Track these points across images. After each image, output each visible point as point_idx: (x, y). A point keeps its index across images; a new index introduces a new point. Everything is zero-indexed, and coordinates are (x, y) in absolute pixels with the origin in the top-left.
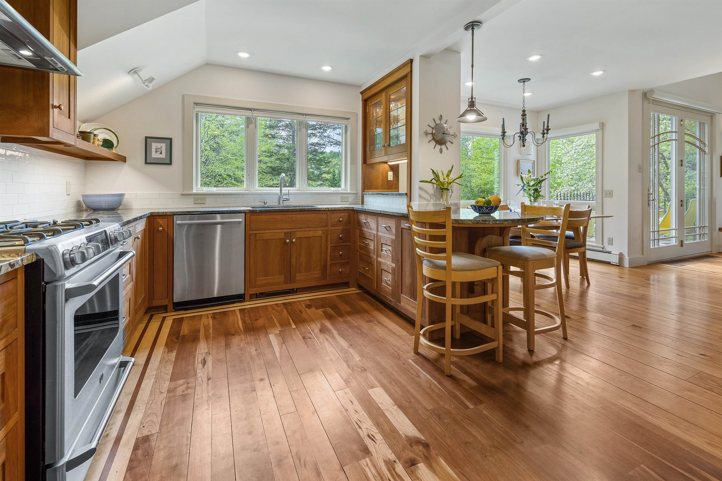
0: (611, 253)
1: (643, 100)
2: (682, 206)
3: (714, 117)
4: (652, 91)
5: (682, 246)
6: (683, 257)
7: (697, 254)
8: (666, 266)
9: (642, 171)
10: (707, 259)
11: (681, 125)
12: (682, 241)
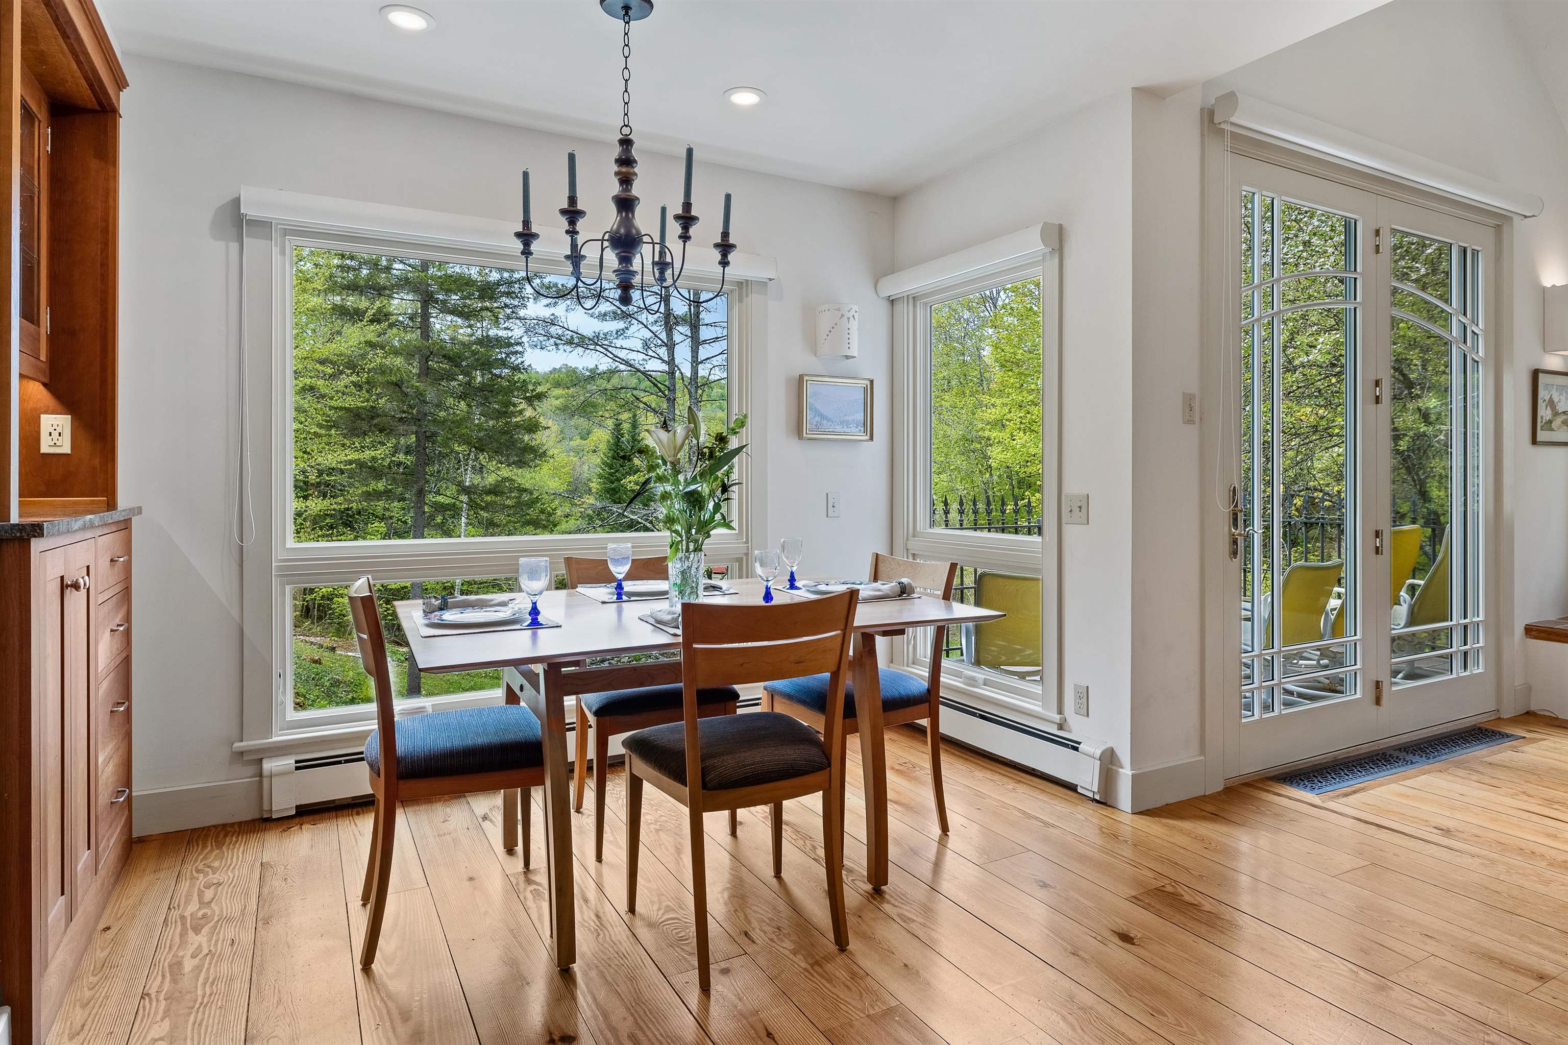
0: (1076, 749)
1: (1202, 135)
2: (1377, 553)
3: (1505, 228)
4: (1230, 99)
5: (1378, 701)
6: (1383, 745)
7: (1441, 727)
8: (1290, 798)
9: (1201, 419)
10: (1465, 751)
11: (1374, 247)
12: (1378, 685)
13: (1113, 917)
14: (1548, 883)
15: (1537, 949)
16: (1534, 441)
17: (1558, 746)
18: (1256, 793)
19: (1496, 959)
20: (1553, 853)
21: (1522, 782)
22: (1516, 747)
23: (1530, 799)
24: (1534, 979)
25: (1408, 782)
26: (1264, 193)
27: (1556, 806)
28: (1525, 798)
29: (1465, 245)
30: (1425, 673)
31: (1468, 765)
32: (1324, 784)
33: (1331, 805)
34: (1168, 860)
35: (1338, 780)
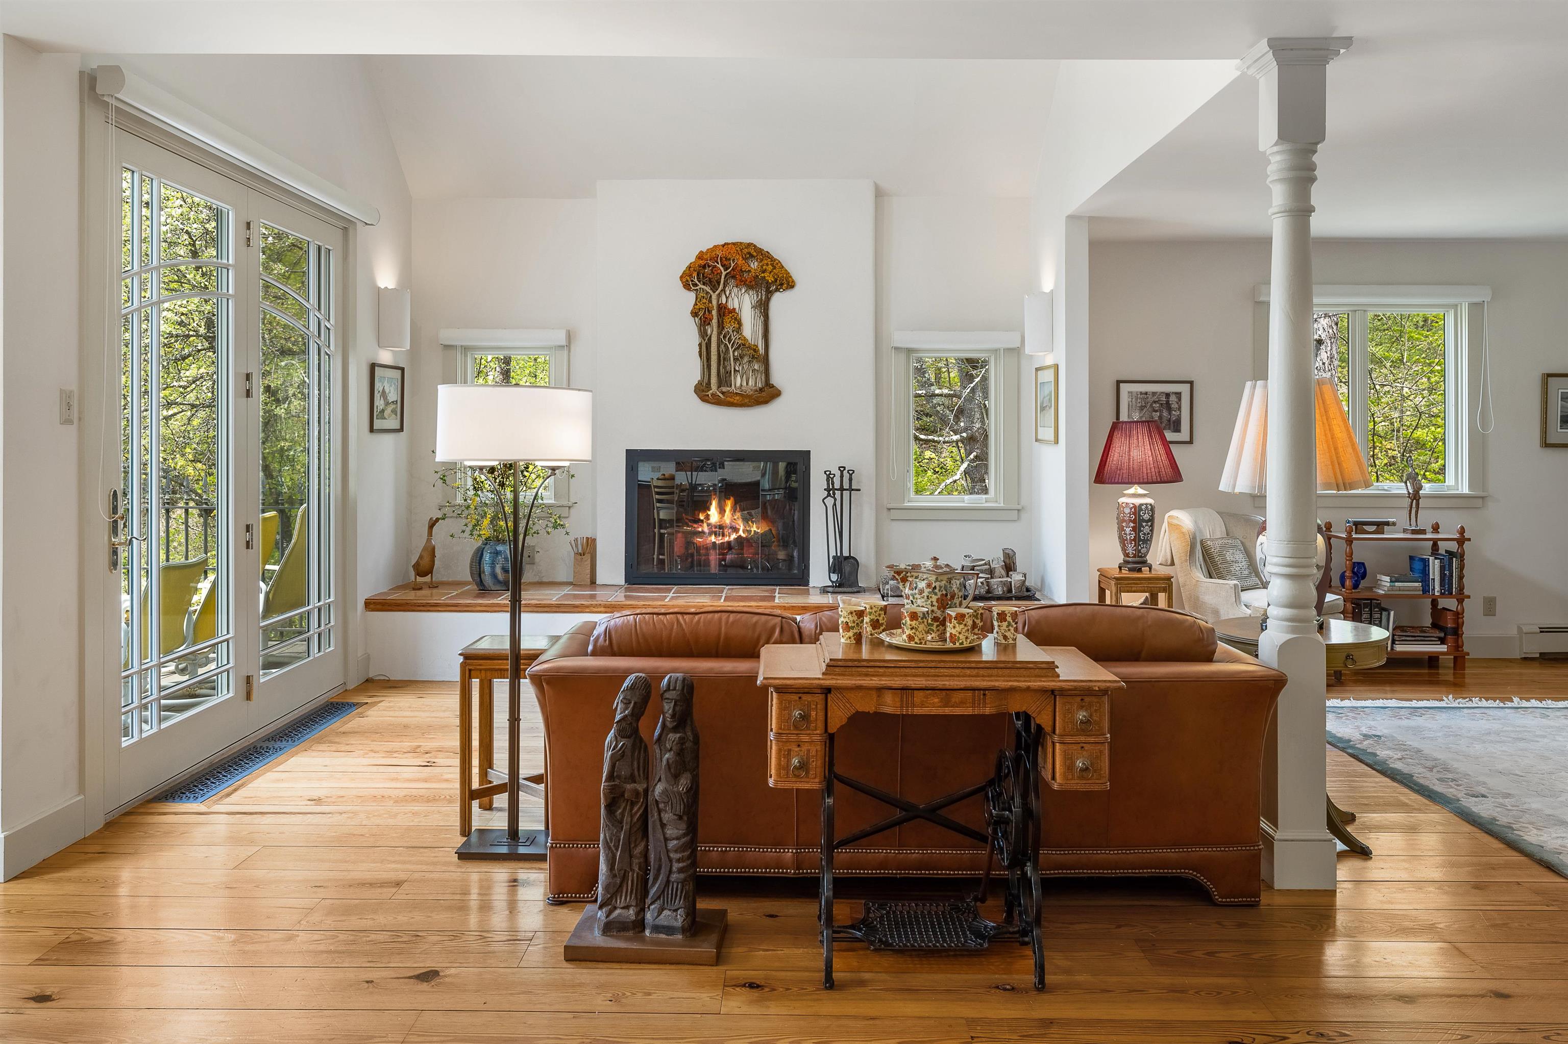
1: (82, 101)
2: (248, 547)
3: (351, 231)
4: (114, 73)
5: (248, 697)
6: (252, 739)
7: (300, 709)
8: (176, 814)
9: (80, 419)
10: (323, 727)
11: (245, 240)
12: (248, 679)
13: (21, 987)
14: (395, 816)
15: (393, 866)
16: (372, 430)
17: (392, 704)
18: (139, 819)
19: (367, 884)
20: (396, 792)
21: (370, 742)
22: (361, 713)
23: (376, 755)
24: (393, 887)
25: (281, 768)
26: (144, 173)
27: (395, 755)
28: (373, 754)
29: (320, 244)
30: (286, 660)
31: (326, 739)
32: (205, 790)
33: (216, 808)
34: (65, 912)
35: (217, 783)
